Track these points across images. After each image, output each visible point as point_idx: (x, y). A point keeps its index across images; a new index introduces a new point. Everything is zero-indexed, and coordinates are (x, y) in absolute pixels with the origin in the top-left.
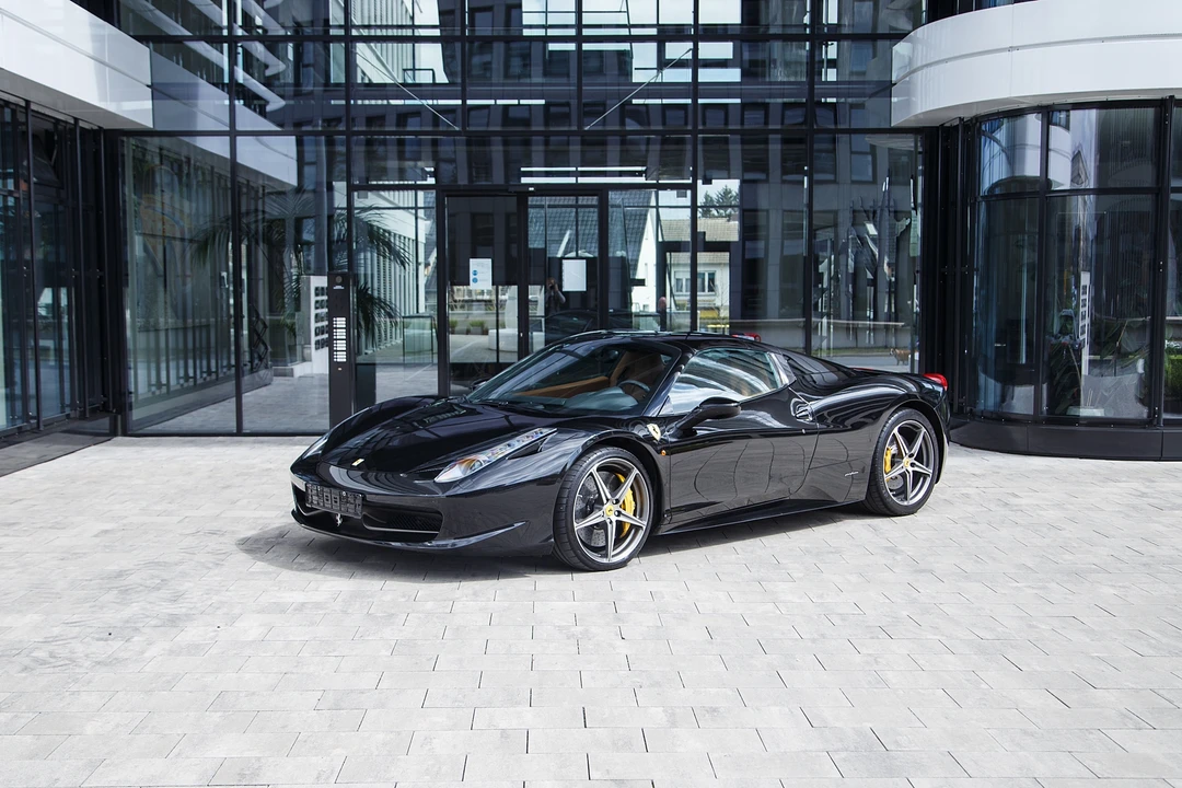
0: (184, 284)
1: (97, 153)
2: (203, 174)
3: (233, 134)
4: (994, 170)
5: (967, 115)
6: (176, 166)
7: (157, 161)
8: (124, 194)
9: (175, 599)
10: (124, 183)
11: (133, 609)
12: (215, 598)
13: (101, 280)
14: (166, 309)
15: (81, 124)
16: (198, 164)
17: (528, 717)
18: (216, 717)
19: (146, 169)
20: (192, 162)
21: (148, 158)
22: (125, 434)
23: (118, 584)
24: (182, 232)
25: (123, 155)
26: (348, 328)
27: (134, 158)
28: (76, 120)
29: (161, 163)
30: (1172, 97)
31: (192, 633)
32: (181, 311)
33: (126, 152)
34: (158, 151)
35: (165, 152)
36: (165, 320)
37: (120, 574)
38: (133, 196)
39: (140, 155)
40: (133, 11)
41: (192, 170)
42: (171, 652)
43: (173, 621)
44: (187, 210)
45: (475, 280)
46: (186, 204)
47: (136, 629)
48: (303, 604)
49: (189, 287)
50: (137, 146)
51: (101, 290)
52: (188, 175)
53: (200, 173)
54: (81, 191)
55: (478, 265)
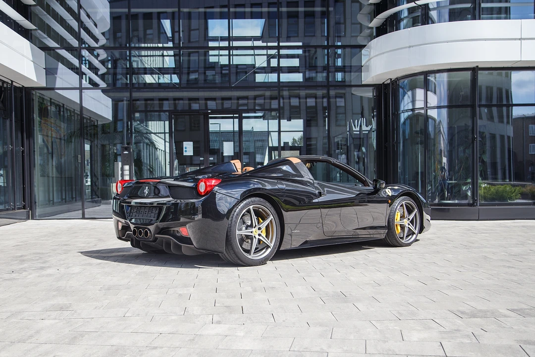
0: (61, 159)
1: (22, 97)
2: (70, 113)
3: (81, 89)
5: (394, 77)
6: (58, 107)
7: (49, 104)
8: (33, 117)
9: (44, 262)
10: (33, 113)
11: (25, 265)
12: (62, 262)
13: (23, 152)
14: (53, 168)
15: (14, 84)
16: (68, 108)
17: (192, 290)
18: (54, 293)
19: (44, 107)
20: (65, 106)
21: (45, 102)
22: (33, 219)
23: (21, 259)
24: (60, 136)
25: (33, 100)
26: (130, 170)
27: (39, 101)
28: (12, 81)
29: (51, 105)
30: (477, 66)
31: (49, 271)
32: (60, 169)
33: (34, 98)
34: (49, 99)
35: (52, 101)
36: (53, 172)
37: (22, 256)
38: (38, 118)
39: (41, 101)
40: (38, 38)
41: (65, 110)
42: (39, 276)
43: (42, 268)
44: (63, 127)
45: (186, 151)
46: (62, 123)
47: (25, 271)
48: (100, 263)
49: (63, 160)
50: (40, 97)
51: (23, 156)
52: (63, 111)
53: (68, 112)
54: (13, 113)
55: (187, 144)
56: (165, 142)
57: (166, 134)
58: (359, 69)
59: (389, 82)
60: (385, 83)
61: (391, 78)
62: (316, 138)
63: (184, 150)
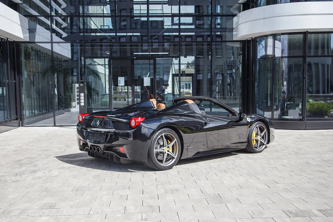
0: (39, 85)
1: (14, 48)
2: (44, 54)
3: (52, 42)
4: (261, 53)
5: (253, 37)
6: (36, 52)
7: (31, 51)
8: (21, 60)
9: (35, 166)
10: (21, 56)
11: (24, 169)
12: (46, 166)
13: (15, 83)
14: (34, 92)
15: (9, 40)
16: (43, 52)
17: (128, 192)
18: (45, 193)
19: (27, 53)
20: (41, 51)
21: (28, 50)
22: (22, 126)
23: (20, 163)
24: (38, 71)
25: (21, 49)
26: (84, 96)
27: (24, 50)
28: (7, 38)
29: (32, 51)
30: (307, 31)
31: (39, 174)
32: (38, 93)
33: (22, 48)
34: (31, 48)
35: (33, 48)
36: (34, 94)
37: (20, 161)
38: (24, 60)
39: (26, 49)
40: (23, 8)
41: (41, 54)
42: (33, 179)
43: (34, 171)
44: (40, 64)
45: (120, 83)
46: (39, 62)
47: (24, 174)
48: (70, 167)
49: (40, 86)
50: (25, 46)
51: (15, 86)
52: (40, 54)
53: (43, 54)
54: (9, 59)
55: (120, 79)
56: (105, 69)
57: (106, 66)
58: (232, 30)
59: (250, 39)
60: (248, 40)
61: (252, 37)
62: (203, 66)
63: (119, 82)
